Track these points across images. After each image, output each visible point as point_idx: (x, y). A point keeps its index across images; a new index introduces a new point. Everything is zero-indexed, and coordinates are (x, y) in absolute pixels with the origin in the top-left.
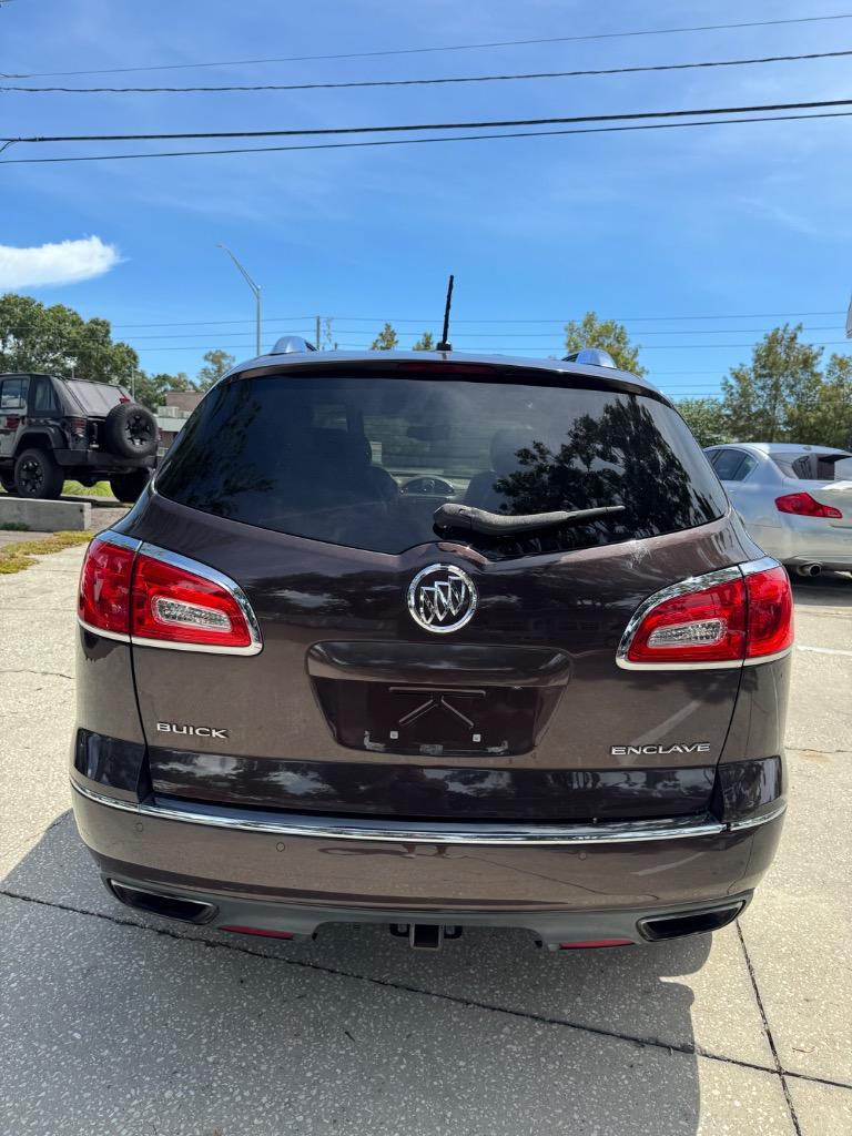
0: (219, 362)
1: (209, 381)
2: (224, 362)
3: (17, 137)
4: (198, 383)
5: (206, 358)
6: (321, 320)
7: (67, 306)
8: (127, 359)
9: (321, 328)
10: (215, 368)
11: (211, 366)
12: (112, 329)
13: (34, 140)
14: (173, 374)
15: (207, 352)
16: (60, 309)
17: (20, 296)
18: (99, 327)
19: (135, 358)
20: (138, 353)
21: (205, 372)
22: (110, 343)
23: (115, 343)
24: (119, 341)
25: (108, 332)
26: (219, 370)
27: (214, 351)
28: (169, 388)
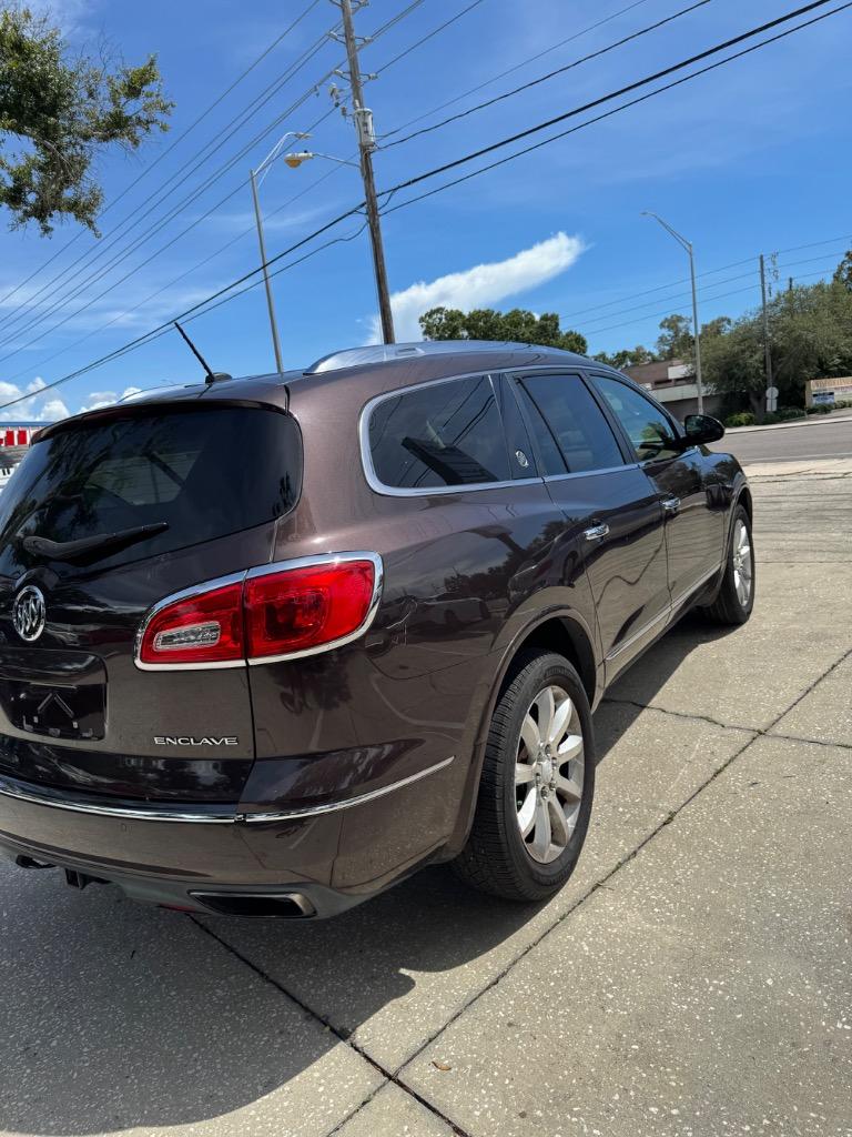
0: (676, 326)
1: (667, 348)
2: (681, 325)
3: (396, 186)
4: (656, 353)
5: (662, 326)
6: (764, 258)
7: (521, 309)
8: (576, 346)
9: (766, 267)
10: (671, 333)
11: (666, 332)
12: (560, 322)
13: (409, 183)
14: (631, 349)
15: (662, 319)
16: (516, 313)
17: (482, 309)
18: (549, 322)
19: (584, 343)
20: (587, 338)
21: (662, 340)
22: (558, 335)
23: (564, 334)
24: (567, 331)
25: (557, 325)
26: (676, 335)
27: (669, 317)
28: (629, 363)
